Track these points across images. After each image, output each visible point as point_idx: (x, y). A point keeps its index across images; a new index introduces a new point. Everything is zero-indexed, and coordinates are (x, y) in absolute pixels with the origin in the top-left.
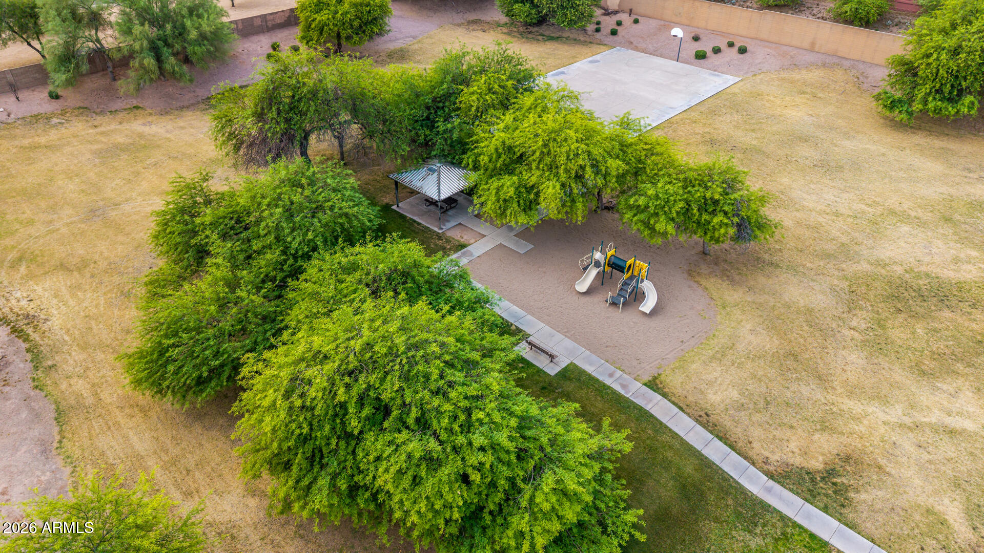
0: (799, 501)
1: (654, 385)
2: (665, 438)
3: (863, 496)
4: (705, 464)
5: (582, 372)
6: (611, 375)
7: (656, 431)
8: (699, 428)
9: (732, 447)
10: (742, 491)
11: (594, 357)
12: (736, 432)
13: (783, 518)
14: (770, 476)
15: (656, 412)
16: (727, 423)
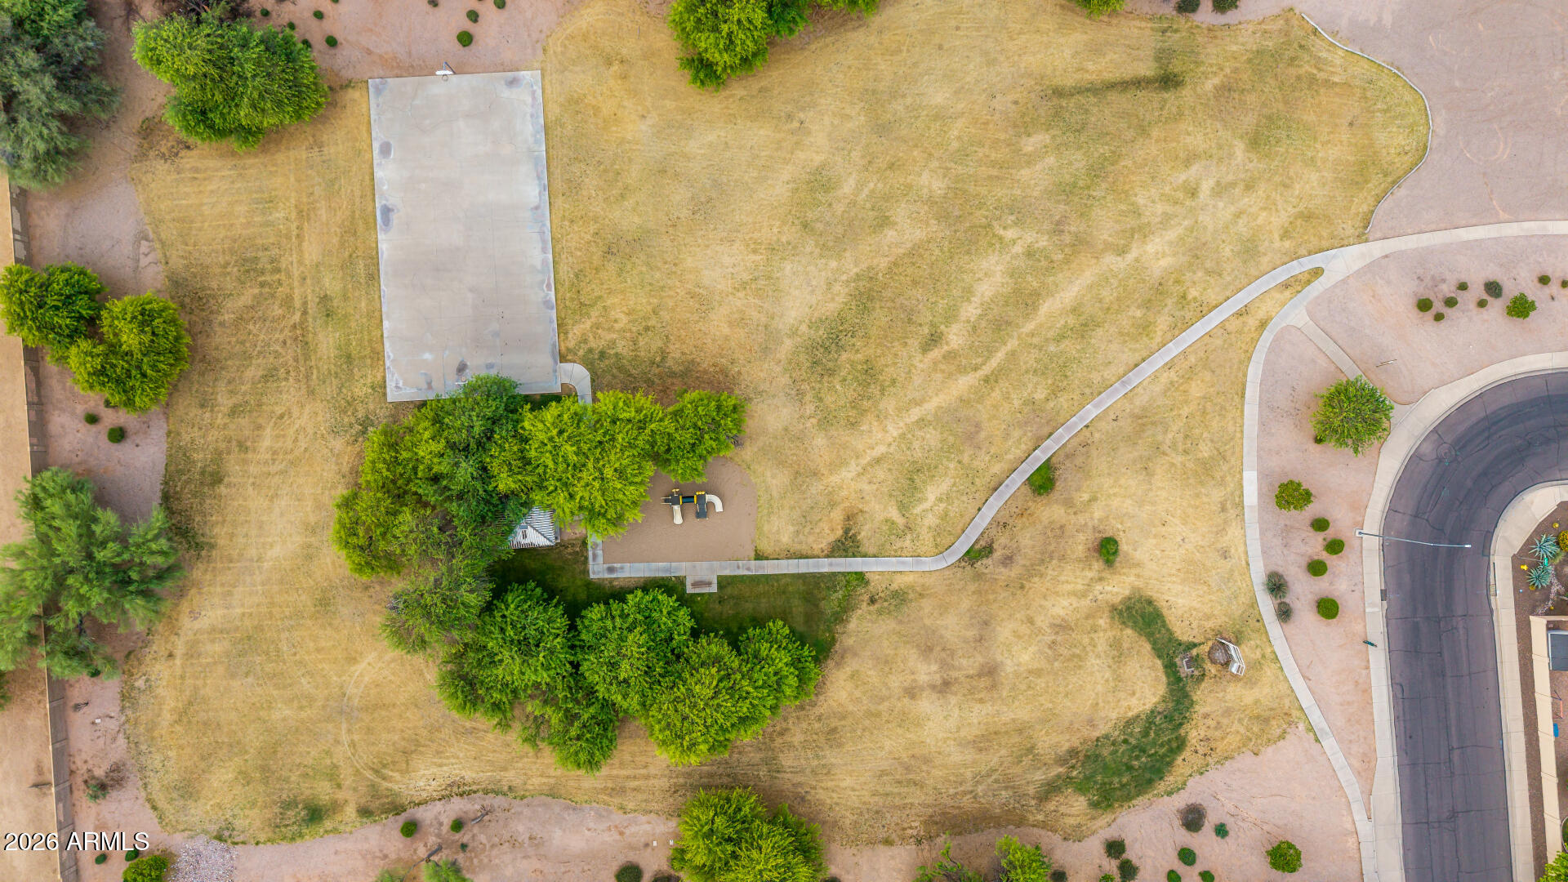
0: (842, 560)
1: (759, 557)
2: (783, 582)
3: (863, 534)
4: (802, 577)
5: (726, 577)
6: (738, 567)
7: (777, 581)
8: (790, 561)
9: (807, 557)
10: (822, 575)
11: (723, 563)
12: (804, 548)
13: (843, 574)
14: (827, 556)
15: (770, 572)
16: (798, 547)
